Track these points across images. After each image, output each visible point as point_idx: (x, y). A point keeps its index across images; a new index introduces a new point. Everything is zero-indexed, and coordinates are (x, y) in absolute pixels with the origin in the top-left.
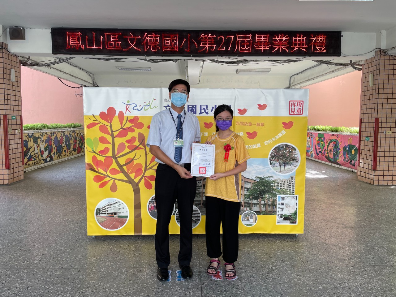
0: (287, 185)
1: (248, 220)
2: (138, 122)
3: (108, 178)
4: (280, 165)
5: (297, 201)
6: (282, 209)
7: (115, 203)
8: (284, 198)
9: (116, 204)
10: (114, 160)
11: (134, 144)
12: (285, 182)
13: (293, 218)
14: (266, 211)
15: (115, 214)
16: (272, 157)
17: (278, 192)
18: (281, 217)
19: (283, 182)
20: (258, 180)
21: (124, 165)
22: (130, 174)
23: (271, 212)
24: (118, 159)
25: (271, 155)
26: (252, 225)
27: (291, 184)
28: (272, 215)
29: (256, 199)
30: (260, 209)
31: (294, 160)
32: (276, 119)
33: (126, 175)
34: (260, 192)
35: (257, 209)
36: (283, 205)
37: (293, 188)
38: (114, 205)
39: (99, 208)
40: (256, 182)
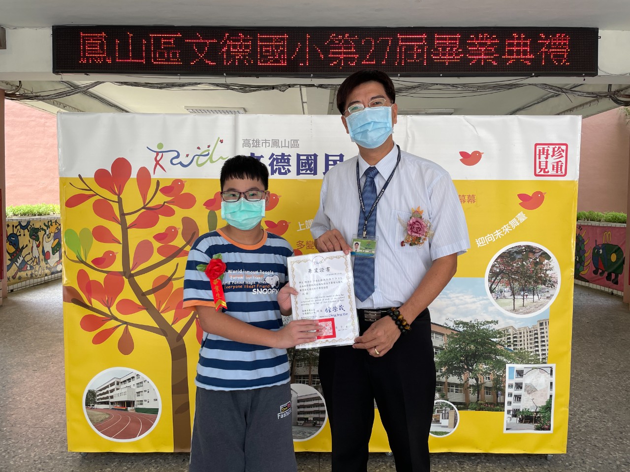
0: (529, 342)
1: (438, 421)
2: (182, 193)
3: (113, 321)
4: (513, 294)
5: (553, 379)
6: (518, 398)
7: (129, 380)
8: (522, 371)
9: (132, 383)
10: (126, 281)
11: (172, 244)
12: (525, 334)
13: (544, 417)
14: (480, 402)
15: (130, 403)
16: (494, 274)
17: (508, 357)
18: (515, 416)
19: (520, 333)
20: (461, 329)
21: (149, 292)
22: (161, 312)
23: (491, 404)
24: (136, 278)
25: (491, 270)
26: (446, 433)
27: (539, 338)
28: (493, 410)
29: (455, 374)
30: (467, 396)
31: (546, 281)
32: (502, 185)
33: (155, 314)
34: (467, 357)
35: (459, 397)
36: (521, 388)
37: (544, 348)
38: (128, 384)
39: (92, 389)
40: (457, 335)
